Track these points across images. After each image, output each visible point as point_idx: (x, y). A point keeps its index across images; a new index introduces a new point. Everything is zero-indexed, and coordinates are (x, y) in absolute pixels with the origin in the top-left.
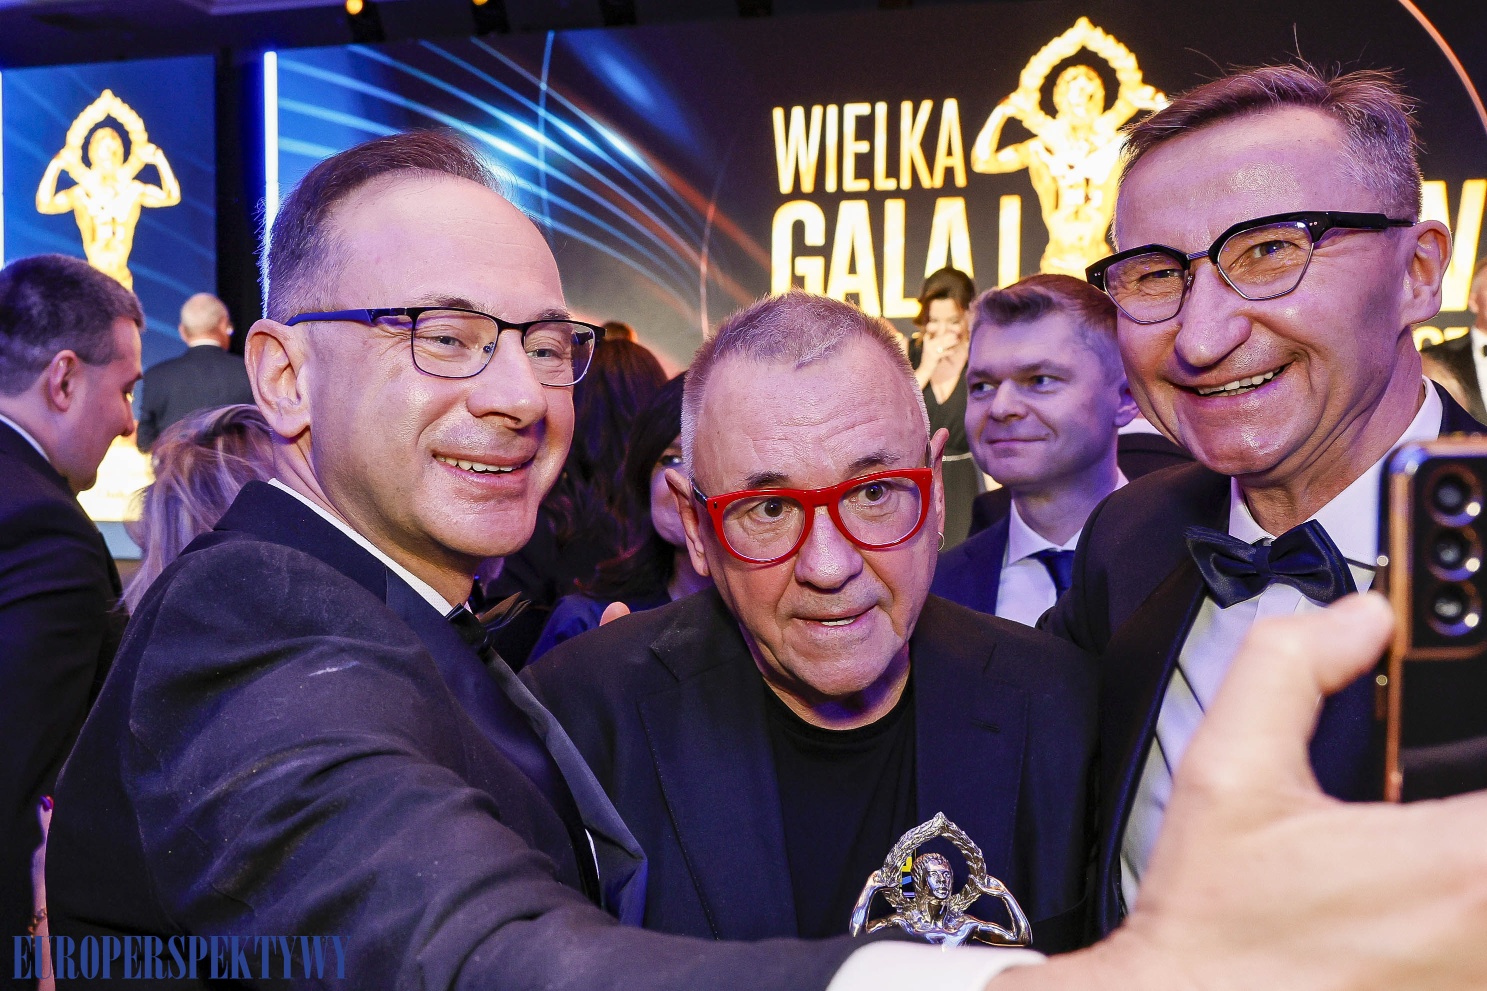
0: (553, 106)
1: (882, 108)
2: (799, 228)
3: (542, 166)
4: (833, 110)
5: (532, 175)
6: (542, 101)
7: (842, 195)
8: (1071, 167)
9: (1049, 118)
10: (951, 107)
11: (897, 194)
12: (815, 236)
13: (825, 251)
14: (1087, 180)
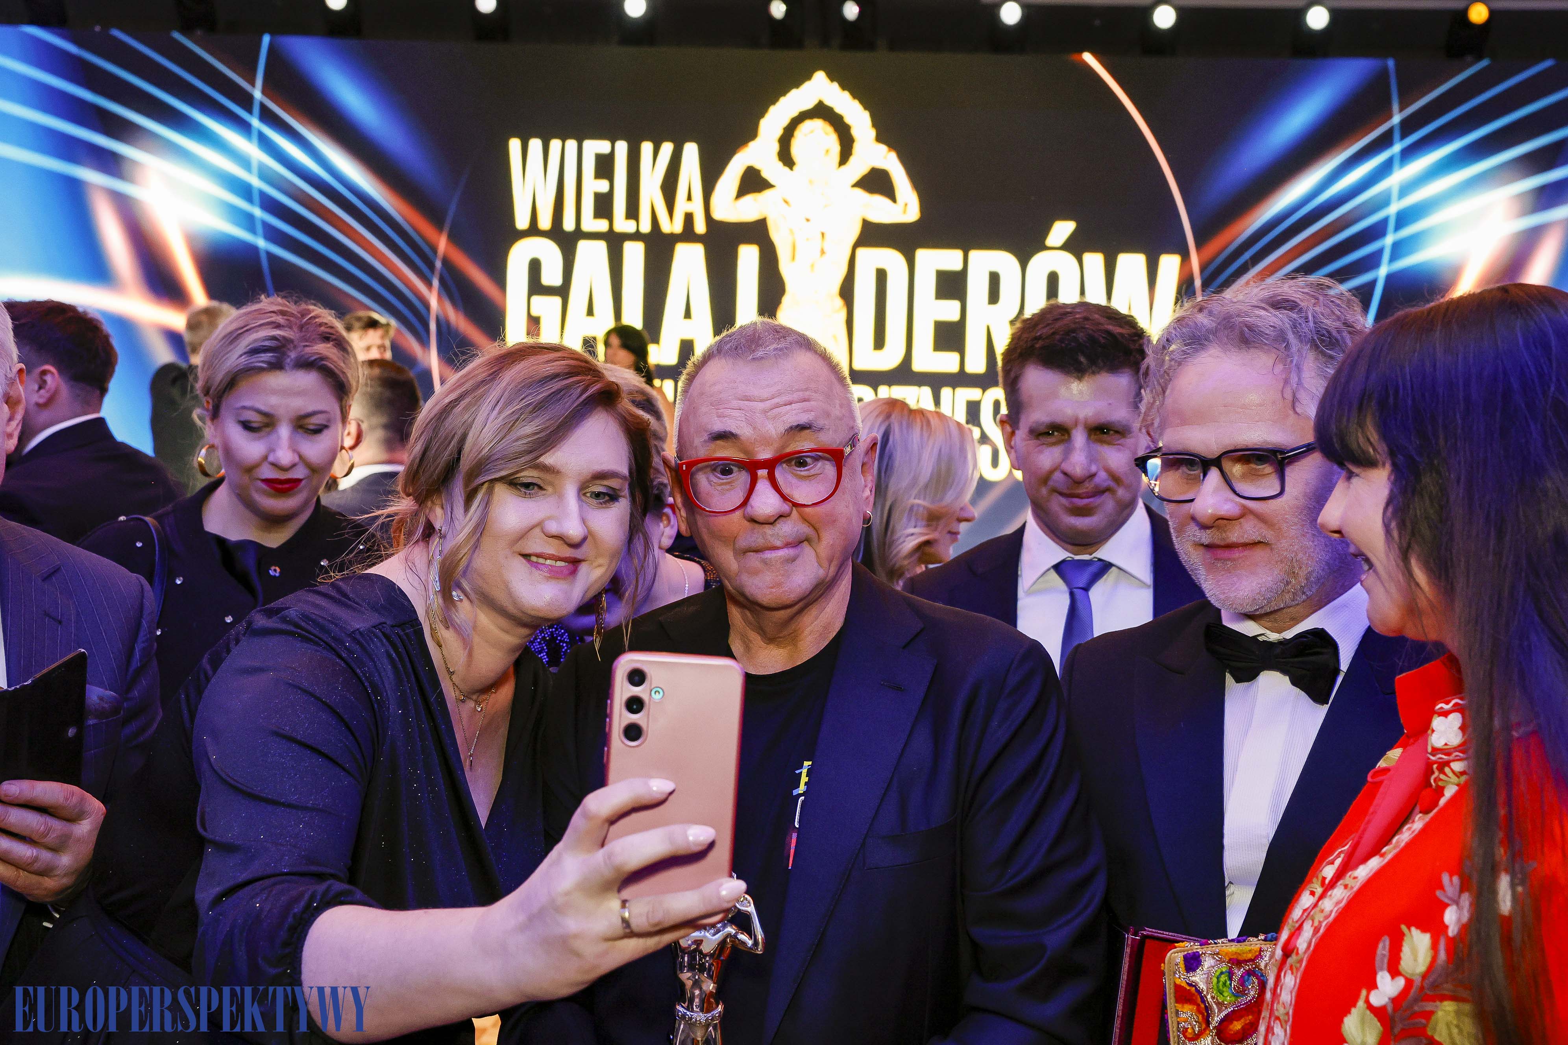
0: (267, 116)
1: (622, 147)
2: (535, 267)
3: (256, 182)
4: (571, 145)
5: (245, 191)
6: (256, 109)
7: (579, 234)
8: (808, 220)
9: (787, 169)
10: (691, 151)
11: (637, 236)
12: (552, 276)
13: (563, 291)
14: (823, 234)
